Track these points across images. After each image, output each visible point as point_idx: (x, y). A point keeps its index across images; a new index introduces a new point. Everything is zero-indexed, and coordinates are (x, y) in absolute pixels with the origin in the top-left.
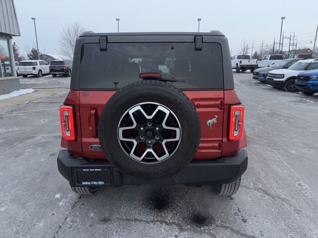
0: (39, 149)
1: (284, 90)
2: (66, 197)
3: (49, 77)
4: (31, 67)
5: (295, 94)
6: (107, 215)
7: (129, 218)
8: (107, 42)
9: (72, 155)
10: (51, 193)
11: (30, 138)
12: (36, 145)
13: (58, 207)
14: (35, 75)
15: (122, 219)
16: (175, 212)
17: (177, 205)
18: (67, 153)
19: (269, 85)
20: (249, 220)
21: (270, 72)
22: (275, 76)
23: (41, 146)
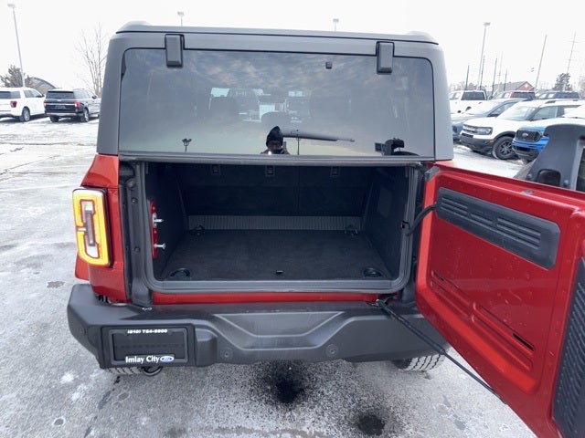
0: (25, 271)
1: (491, 157)
2: (87, 381)
3: (43, 122)
4: (8, 101)
5: (510, 164)
6: (178, 421)
7: (224, 426)
8: (183, 48)
9: (100, 298)
10: (54, 371)
11: (6, 247)
12: (19, 263)
13: (70, 405)
14: (16, 117)
15: (208, 429)
16: (320, 410)
17: (323, 393)
18: (90, 292)
19: (464, 147)
20: (469, 424)
21: (468, 123)
22: (476, 129)
23: (28, 266)
